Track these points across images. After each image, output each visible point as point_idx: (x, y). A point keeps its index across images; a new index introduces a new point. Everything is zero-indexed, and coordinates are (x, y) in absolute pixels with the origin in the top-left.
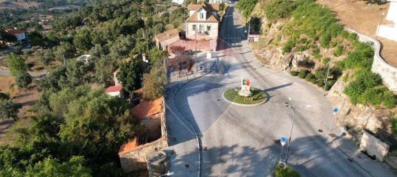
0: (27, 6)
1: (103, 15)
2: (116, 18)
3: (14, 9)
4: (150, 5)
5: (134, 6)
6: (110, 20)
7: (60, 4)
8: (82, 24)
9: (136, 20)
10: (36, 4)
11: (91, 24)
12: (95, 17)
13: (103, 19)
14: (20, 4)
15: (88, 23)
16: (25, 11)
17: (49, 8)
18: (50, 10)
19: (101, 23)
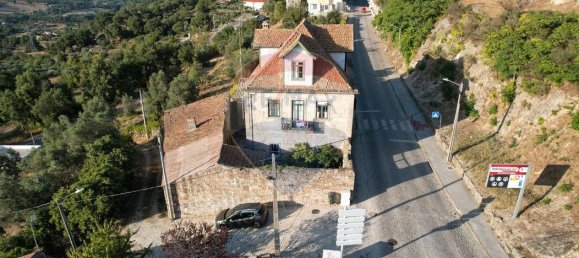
0: (29, 9)
1: (128, 28)
2: (148, 32)
3: (11, 13)
4: (208, 11)
5: (182, 11)
6: (139, 37)
7: (81, 7)
8: (94, 43)
9: (152, 50)
10: (43, 7)
11: (108, 43)
12: (114, 31)
13: (127, 35)
14: (20, 6)
15: (103, 42)
16: (26, 18)
17: (64, 12)
18: (65, 15)
19: (124, 41)
